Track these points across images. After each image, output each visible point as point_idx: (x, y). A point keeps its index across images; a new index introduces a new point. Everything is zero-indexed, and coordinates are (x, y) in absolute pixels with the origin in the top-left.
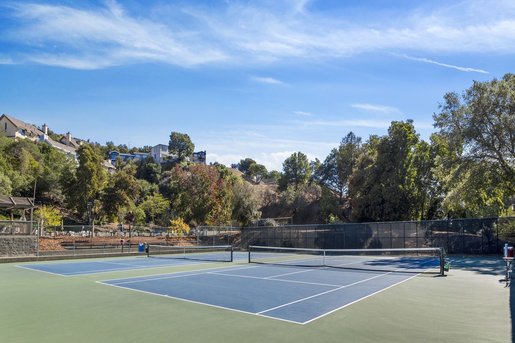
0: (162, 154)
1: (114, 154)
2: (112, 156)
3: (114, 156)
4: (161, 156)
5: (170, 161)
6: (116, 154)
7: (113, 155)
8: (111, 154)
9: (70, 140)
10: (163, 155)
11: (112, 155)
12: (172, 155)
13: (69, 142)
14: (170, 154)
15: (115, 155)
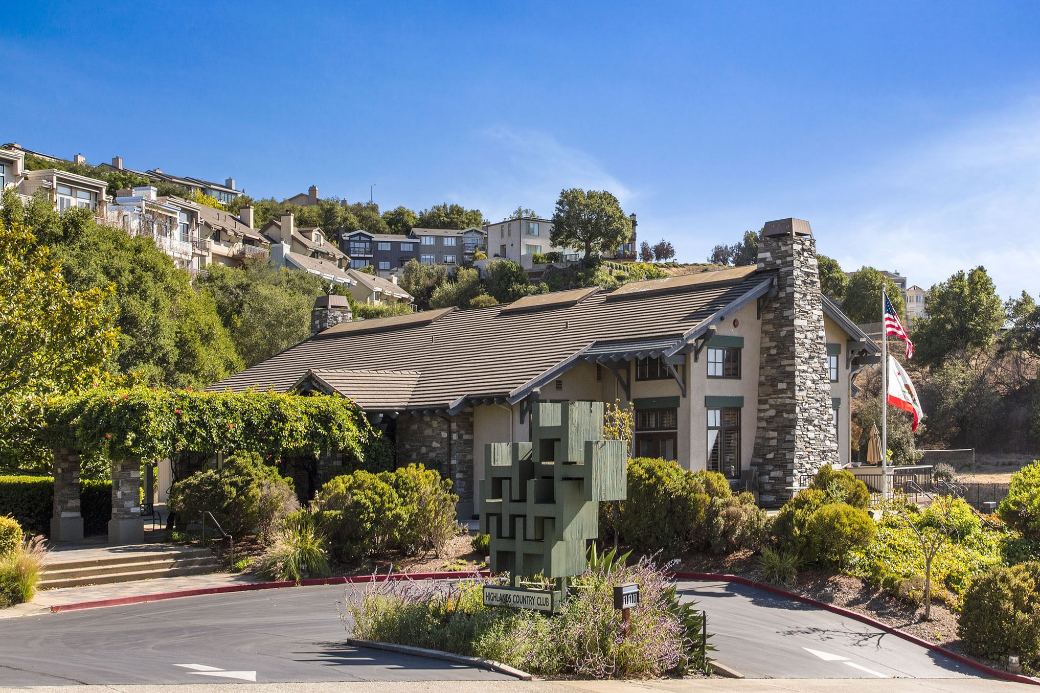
0: (527, 245)
1: (357, 238)
2: (352, 244)
3: (357, 245)
4: (524, 252)
5: (559, 266)
6: (363, 238)
7: (355, 241)
8: (348, 239)
9: (292, 233)
10: (528, 247)
11: (352, 241)
12: (558, 249)
13: (291, 238)
14: (554, 245)
15: (360, 241)
